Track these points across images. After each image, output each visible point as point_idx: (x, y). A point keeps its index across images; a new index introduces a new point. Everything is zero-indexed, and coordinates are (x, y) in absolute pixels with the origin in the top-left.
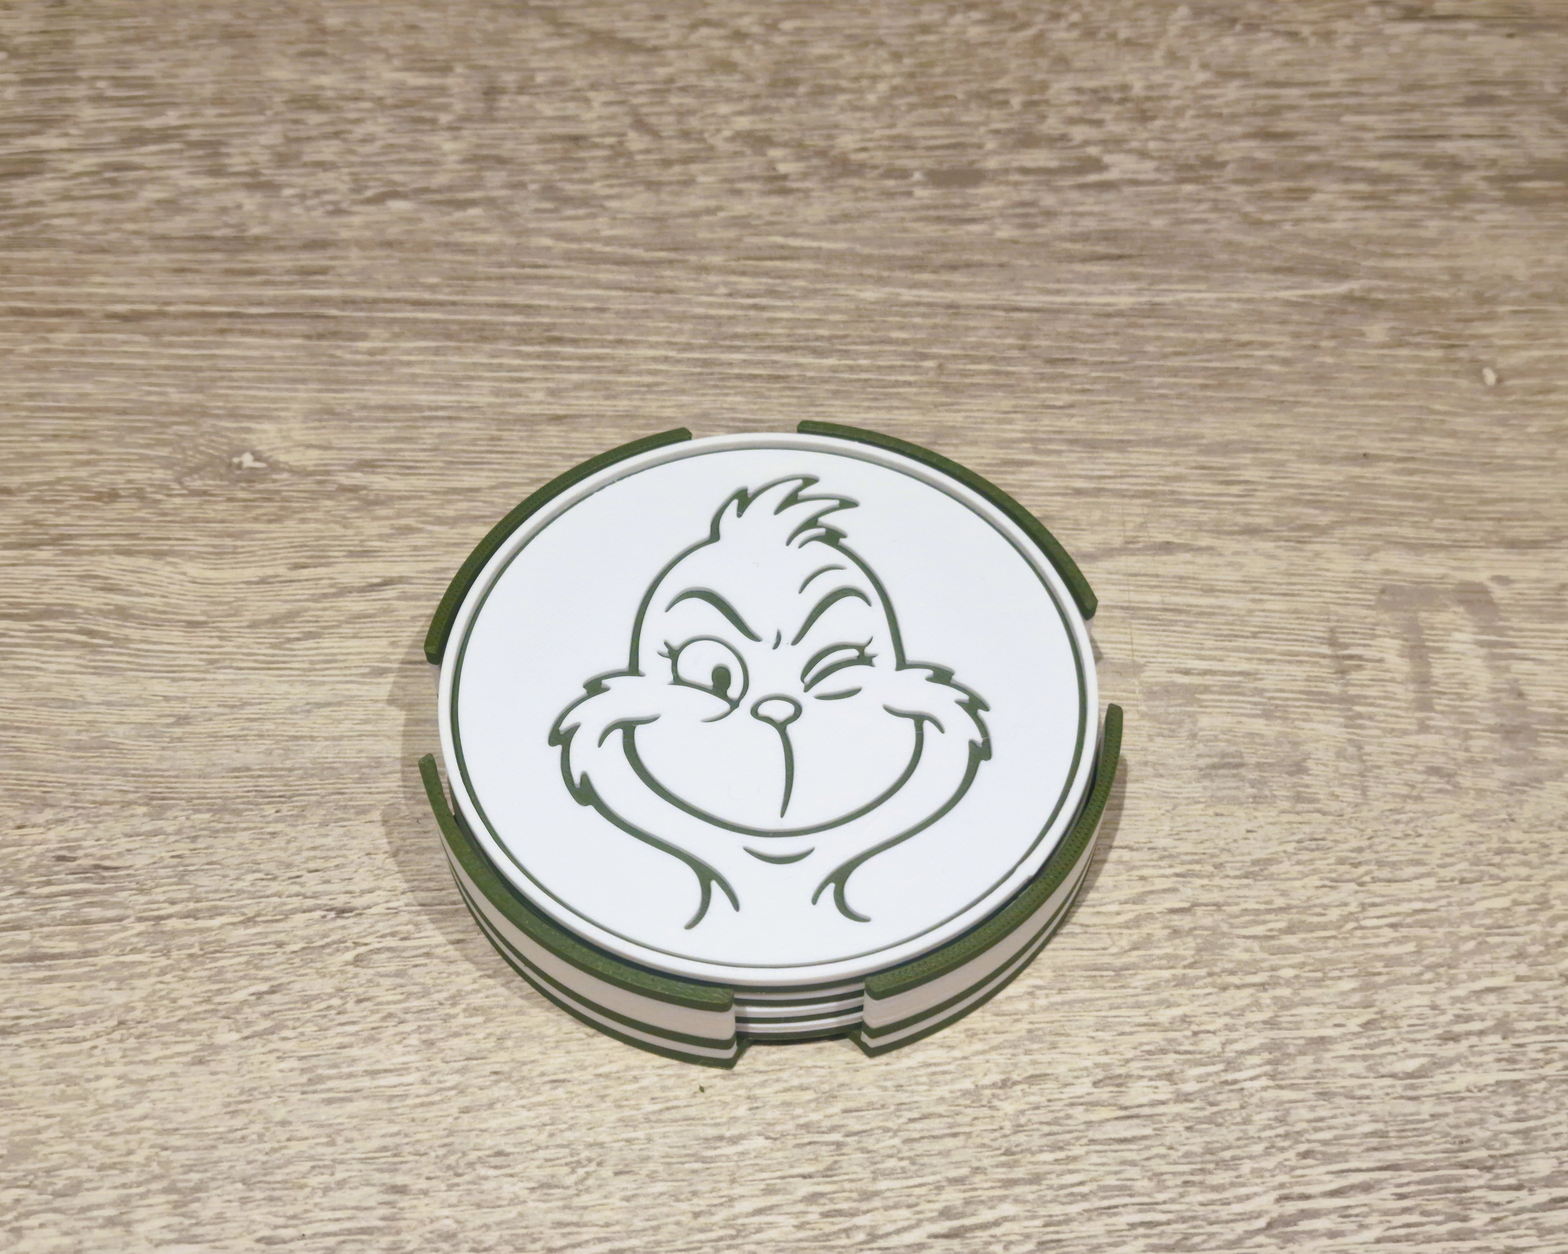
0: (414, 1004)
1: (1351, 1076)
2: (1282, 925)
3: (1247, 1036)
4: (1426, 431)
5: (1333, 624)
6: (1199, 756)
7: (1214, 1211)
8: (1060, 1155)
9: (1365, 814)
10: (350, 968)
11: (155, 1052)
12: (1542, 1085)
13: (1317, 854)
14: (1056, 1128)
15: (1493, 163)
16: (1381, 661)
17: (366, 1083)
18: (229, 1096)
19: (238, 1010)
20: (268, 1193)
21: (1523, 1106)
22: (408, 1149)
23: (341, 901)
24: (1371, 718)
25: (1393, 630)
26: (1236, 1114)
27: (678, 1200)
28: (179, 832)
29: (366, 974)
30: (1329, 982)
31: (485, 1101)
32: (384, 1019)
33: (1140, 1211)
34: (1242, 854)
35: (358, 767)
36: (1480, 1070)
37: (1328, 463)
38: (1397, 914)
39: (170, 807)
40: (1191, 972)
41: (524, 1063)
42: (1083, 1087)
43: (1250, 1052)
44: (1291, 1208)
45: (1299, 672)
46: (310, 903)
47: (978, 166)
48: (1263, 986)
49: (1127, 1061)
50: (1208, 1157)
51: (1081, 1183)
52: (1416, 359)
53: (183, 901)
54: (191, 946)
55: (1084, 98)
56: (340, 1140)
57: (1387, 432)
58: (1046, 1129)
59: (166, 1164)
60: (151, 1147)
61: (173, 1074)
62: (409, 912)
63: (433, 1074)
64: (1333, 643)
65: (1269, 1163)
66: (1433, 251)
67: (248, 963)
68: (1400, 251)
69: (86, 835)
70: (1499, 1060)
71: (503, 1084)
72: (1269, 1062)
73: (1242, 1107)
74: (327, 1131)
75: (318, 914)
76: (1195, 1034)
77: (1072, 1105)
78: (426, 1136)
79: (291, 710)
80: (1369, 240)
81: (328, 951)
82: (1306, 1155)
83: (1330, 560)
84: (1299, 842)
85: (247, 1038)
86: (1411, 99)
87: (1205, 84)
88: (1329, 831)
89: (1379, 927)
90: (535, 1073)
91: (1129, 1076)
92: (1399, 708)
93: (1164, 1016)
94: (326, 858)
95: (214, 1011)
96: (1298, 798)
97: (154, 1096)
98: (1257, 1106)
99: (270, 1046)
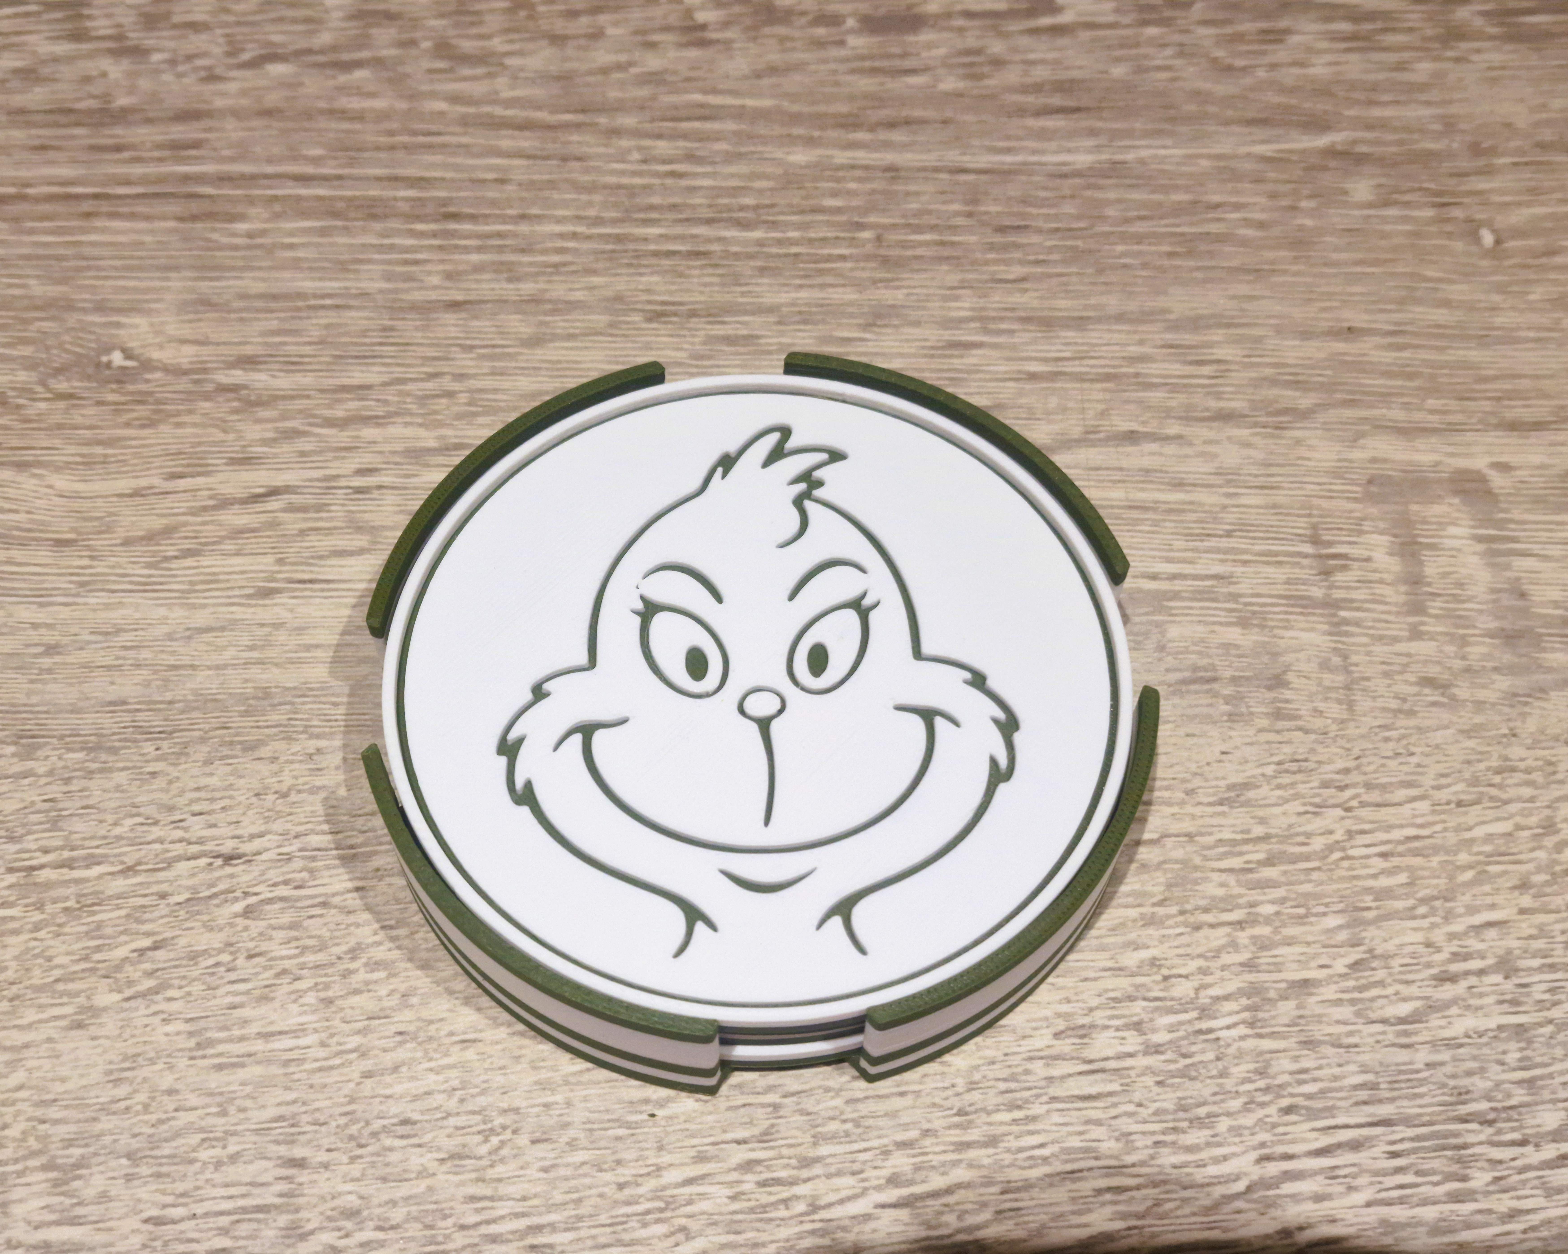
0: (310, 958)
1: (1338, 1022)
2: (1260, 856)
3: (1223, 979)
4: (1416, 301)
5: (1315, 520)
6: (1168, 670)
7: (1188, 1174)
8: (1018, 1114)
9: (1351, 731)
10: (239, 920)
11: (30, 1016)
12: (1548, 1030)
13: (1299, 777)
14: (1013, 1085)
16: (1368, 560)
17: (259, 1046)
18: (111, 1063)
19: (118, 968)
20: (155, 1169)
21: (1528, 1053)
22: (306, 1118)
23: (228, 846)
24: (1357, 623)
25: (1381, 525)
26: (1211, 1067)
27: (601, 1170)
28: (50, 773)
29: (257, 926)
30: (1313, 919)
31: (389, 1065)
32: (278, 975)
33: (1107, 1175)
34: (1217, 779)
35: (243, 698)
36: (1480, 1013)
37: (1308, 339)
38: (1388, 842)
39: (40, 745)
40: (1161, 911)
41: (431, 1022)
42: (1043, 1040)
43: (1227, 998)
44: (1273, 1169)
45: (1279, 574)
46: (194, 849)
47: (918, 10)
48: (1240, 925)
49: (1091, 1010)
50: (1182, 1115)
51: (1042, 1146)
52: (1405, 219)
53: (56, 849)
54: (67, 899)
56: (232, 1110)
57: (1374, 302)
58: (1002, 1086)
59: (44, 1139)
60: (29, 1119)
61: (50, 1040)
62: (303, 858)
63: (332, 1036)
64: (1315, 541)
65: (1248, 1120)
66: (1423, 97)
67: (128, 916)
68: (1386, 98)
70: (1501, 1002)
71: (409, 1045)
72: (1247, 1009)
73: (1218, 1059)
74: (218, 1099)
75: (203, 861)
76: (1166, 978)
77: (1031, 1059)
78: (327, 1103)
79: (170, 637)
80: (1353, 85)
81: (215, 902)
82: (1289, 1110)
83: (1310, 447)
84: (1279, 763)
85: (128, 999)
88: (1312, 751)
89: (1368, 857)
90: (443, 1033)
91: (1092, 1026)
92: (1389, 613)
93: (1131, 959)
94: (212, 800)
95: (93, 970)
96: (1278, 715)
97: (30, 1064)
98: (1235, 1058)
99: (154, 1008)
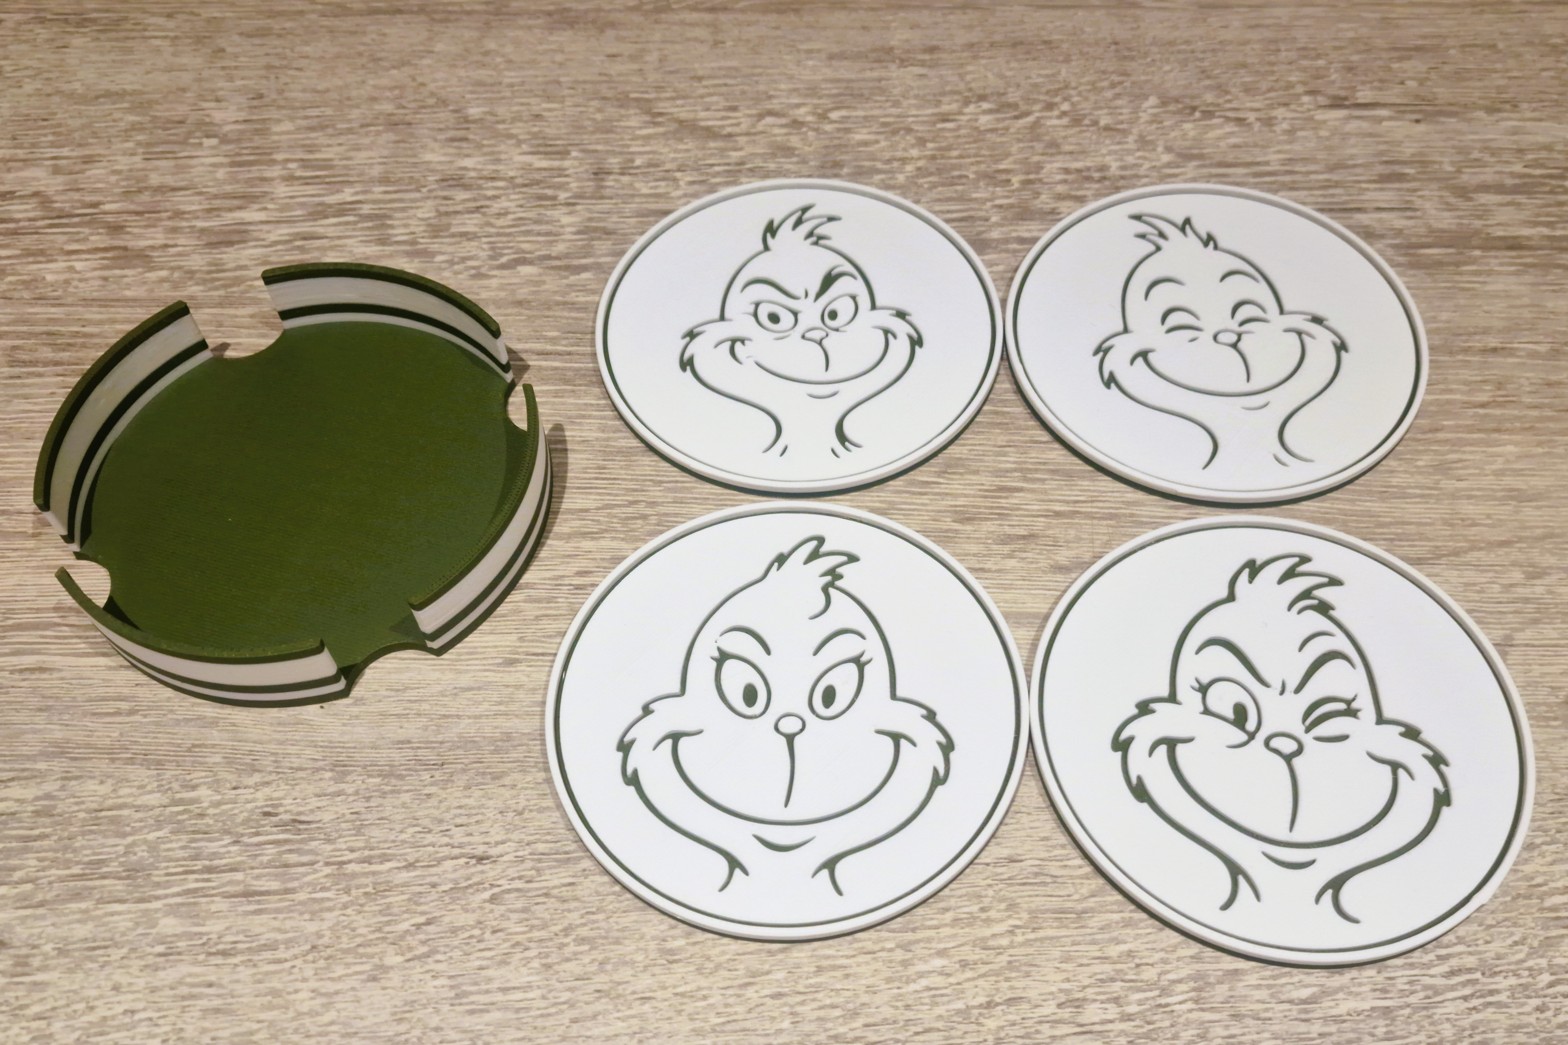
0: (536, 934)
1: (1258, 1001)
3: (1178, 968)
10: (487, 905)
11: (340, 971)
12: (1407, 1011)
15: (1399, 232)
17: (499, 997)
18: (396, 1006)
19: (402, 937)
21: (1392, 1028)
23: (480, 850)
28: (357, 793)
29: (499, 909)
31: (590, 1014)
32: (513, 946)
35: (493, 741)
36: (1359, 998)
39: (349, 773)
41: (619, 984)
42: (1049, 1009)
43: (1180, 981)
46: (456, 851)
47: (984, 236)
49: (1085, 987)
53: (359, 849)
54: (367, 886)
55: (1070, 177)
61: (353, 989)
62: (533, 860)
63: (550, 991)
67: (409, 900)
69: (286, 795)
70: (1375, 990)
71: (604, 1000)
72: (1194, 990)
73: (1172, 1026)
74: (471, 1035)
75: (462, 861)
76: (1138, 966)
77: (1041, 1022)
79: (442, 694)
81: (471, 891)
85: (408, 960)
86: (1335, 177)
87: (1169, 165)
90: (628, 992)
91: (1085, 1000)
93: (1113, 952)
94: (470, 816)
95: (384, 939)
97: (338, 1006)
98: (1184, 1025)
99: (427, 967)
